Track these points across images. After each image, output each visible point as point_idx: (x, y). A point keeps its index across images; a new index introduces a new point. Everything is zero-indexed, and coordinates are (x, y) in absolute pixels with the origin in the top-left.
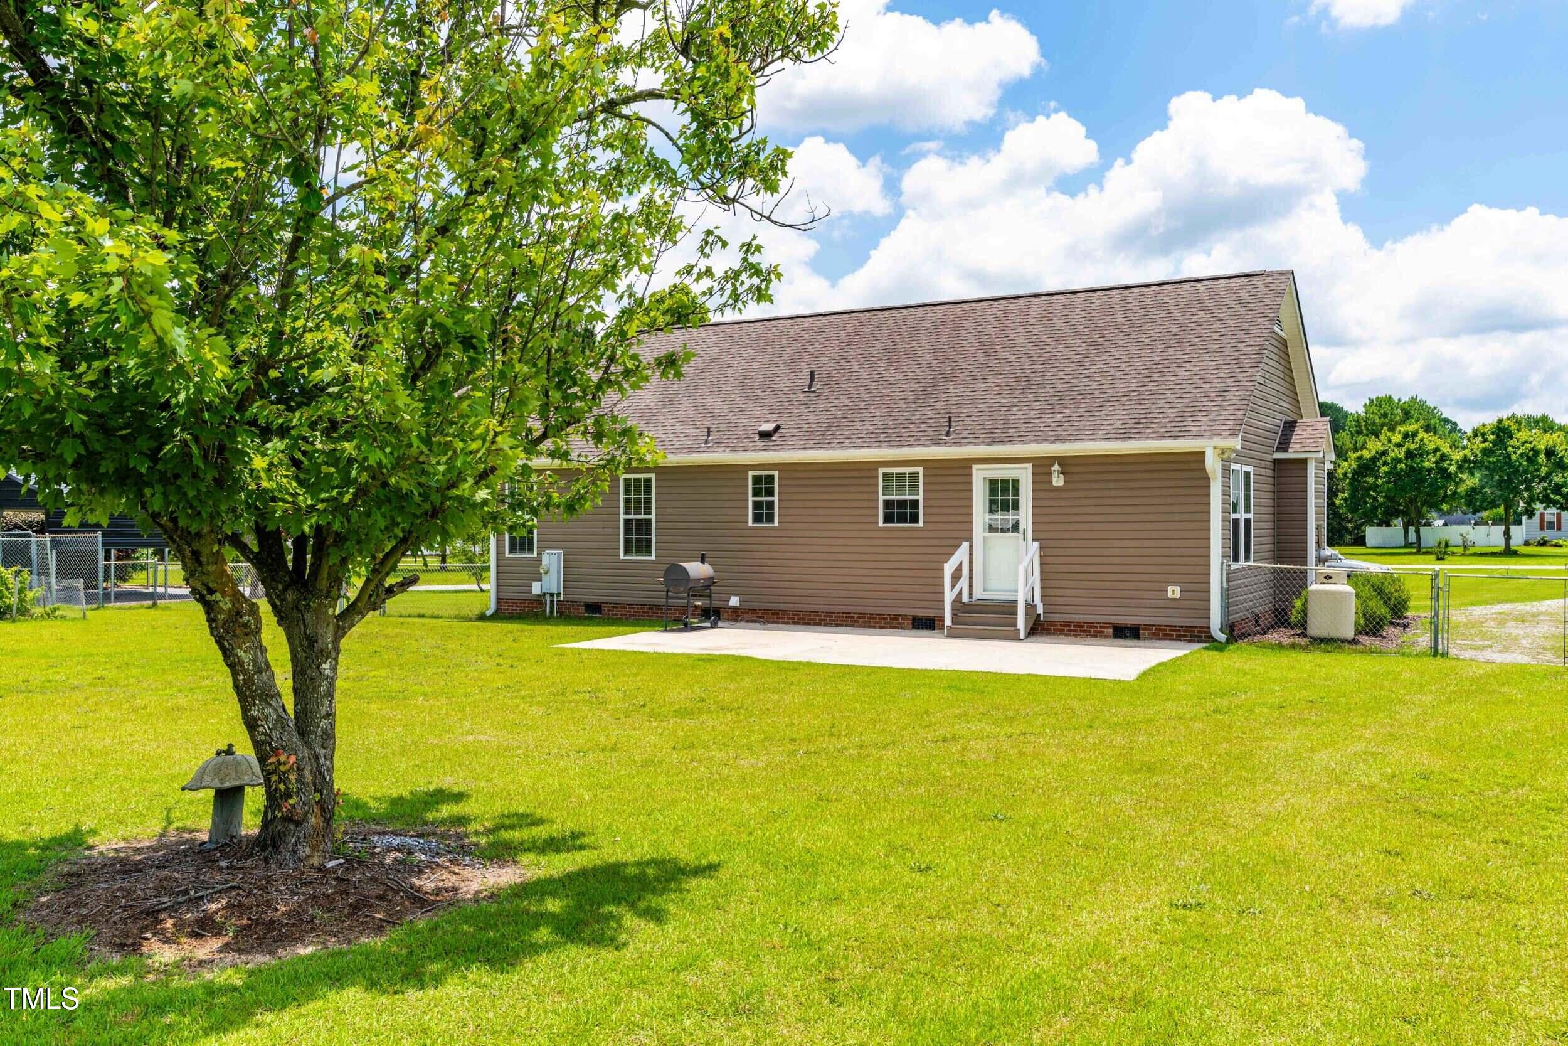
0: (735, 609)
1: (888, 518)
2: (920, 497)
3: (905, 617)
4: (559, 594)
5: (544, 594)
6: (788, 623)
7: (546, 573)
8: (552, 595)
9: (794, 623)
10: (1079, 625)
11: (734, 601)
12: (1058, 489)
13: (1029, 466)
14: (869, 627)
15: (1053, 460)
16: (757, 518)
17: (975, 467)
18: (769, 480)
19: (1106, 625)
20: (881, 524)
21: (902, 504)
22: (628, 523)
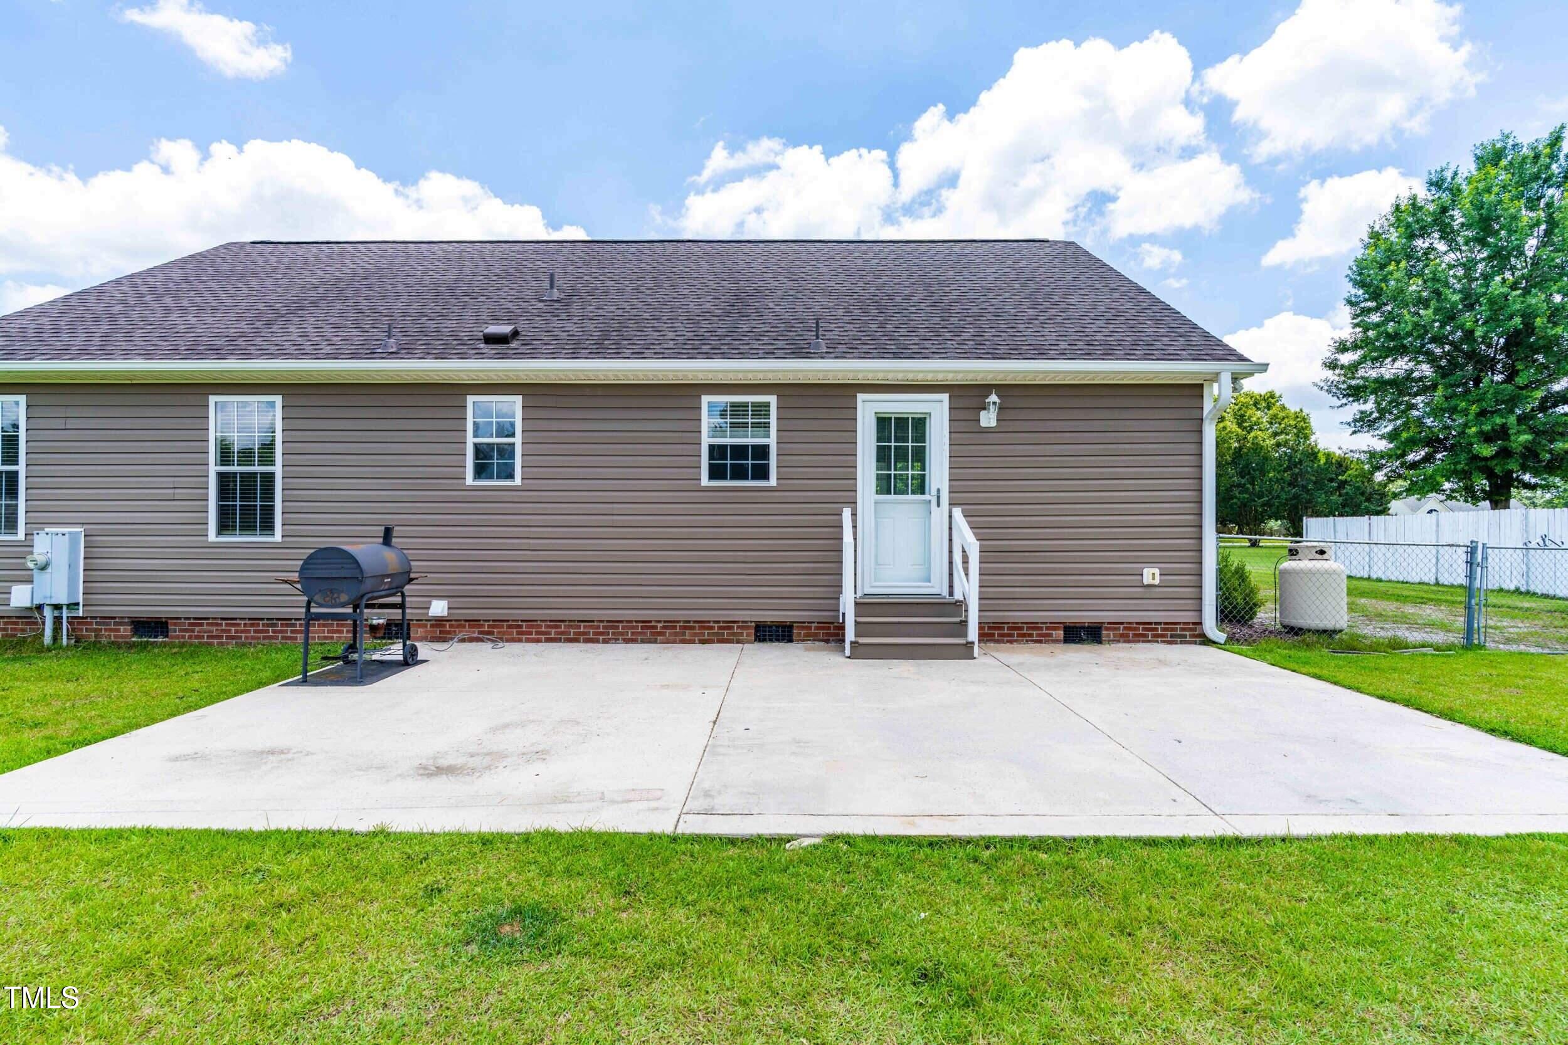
0: (439, 622)
1: (716, 473)
2: (772, 441)
3: (744, 625)
4: (73, 606)
5: (40, 608)
6: (538, 641)
7: (43, 568)
8: (57, 607)
9: (550, 640)
10: (1015, 627)
11: (439, 608)
12: (988, 431)
13: (945, 397)
14: (684, 641)
15: (985, 389)
16: (481, 471)
17: (861, 397)
19: (1054, 625)
20: (705, 481)
21: (739, 451)
22: (224, 480)
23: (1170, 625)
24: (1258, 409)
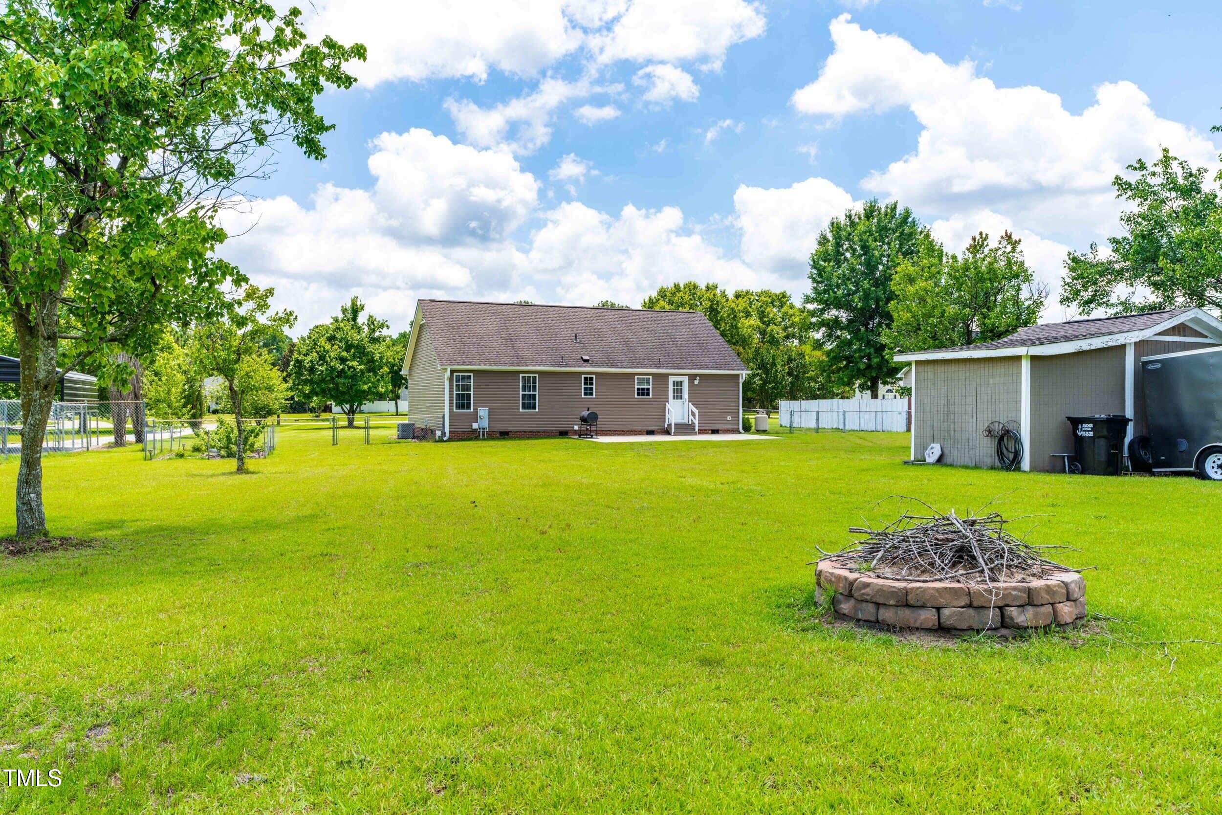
0: (576, 431)
1: (638, 395)
2: (650, 387)
3: (644, 431)
4: (487, 428)
5: (480, 428)
7: (480, 418)
8: (484, 428)
11: (576, 428)
12: (697, 386)
13: (687, 377)
14: (631, 435)
15: (696, 375)
16: (585, 394)
17: (668, 377)
18: (591, 379)
19: (709, 430)
20: (636, 397)
21: (643, 389)
22: (524, 396)
23: (733, 429)
24: (774, 306)
